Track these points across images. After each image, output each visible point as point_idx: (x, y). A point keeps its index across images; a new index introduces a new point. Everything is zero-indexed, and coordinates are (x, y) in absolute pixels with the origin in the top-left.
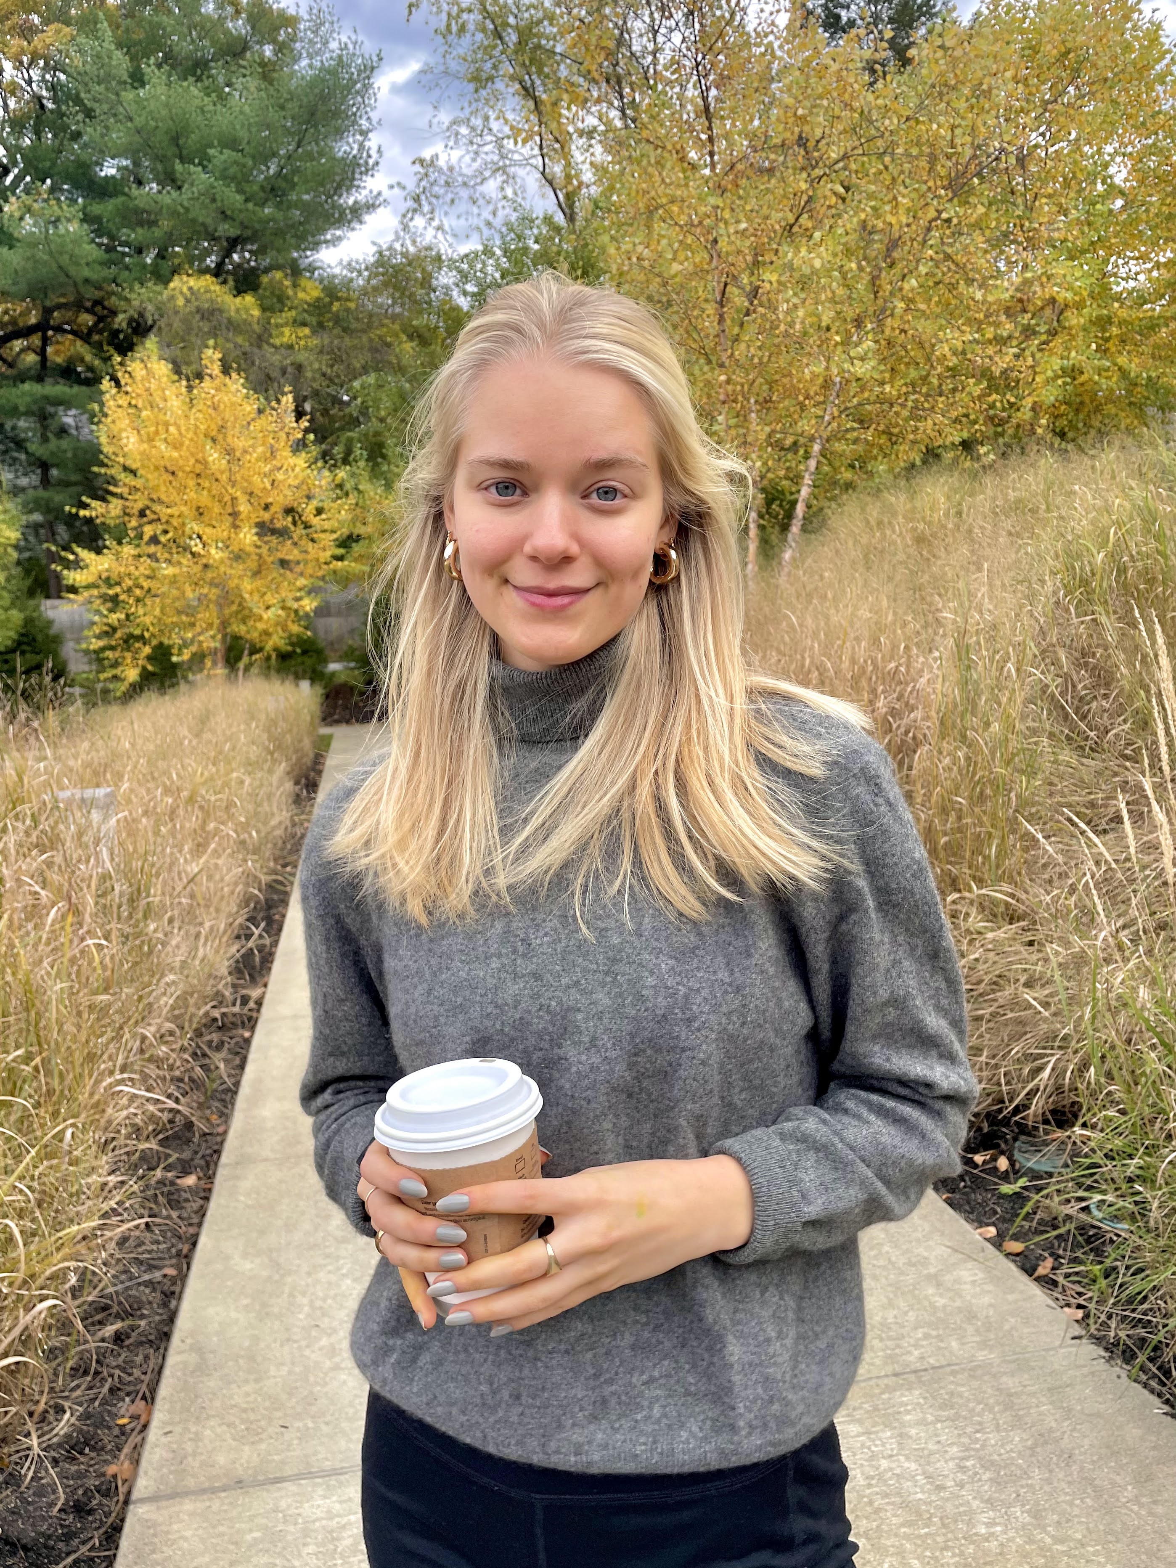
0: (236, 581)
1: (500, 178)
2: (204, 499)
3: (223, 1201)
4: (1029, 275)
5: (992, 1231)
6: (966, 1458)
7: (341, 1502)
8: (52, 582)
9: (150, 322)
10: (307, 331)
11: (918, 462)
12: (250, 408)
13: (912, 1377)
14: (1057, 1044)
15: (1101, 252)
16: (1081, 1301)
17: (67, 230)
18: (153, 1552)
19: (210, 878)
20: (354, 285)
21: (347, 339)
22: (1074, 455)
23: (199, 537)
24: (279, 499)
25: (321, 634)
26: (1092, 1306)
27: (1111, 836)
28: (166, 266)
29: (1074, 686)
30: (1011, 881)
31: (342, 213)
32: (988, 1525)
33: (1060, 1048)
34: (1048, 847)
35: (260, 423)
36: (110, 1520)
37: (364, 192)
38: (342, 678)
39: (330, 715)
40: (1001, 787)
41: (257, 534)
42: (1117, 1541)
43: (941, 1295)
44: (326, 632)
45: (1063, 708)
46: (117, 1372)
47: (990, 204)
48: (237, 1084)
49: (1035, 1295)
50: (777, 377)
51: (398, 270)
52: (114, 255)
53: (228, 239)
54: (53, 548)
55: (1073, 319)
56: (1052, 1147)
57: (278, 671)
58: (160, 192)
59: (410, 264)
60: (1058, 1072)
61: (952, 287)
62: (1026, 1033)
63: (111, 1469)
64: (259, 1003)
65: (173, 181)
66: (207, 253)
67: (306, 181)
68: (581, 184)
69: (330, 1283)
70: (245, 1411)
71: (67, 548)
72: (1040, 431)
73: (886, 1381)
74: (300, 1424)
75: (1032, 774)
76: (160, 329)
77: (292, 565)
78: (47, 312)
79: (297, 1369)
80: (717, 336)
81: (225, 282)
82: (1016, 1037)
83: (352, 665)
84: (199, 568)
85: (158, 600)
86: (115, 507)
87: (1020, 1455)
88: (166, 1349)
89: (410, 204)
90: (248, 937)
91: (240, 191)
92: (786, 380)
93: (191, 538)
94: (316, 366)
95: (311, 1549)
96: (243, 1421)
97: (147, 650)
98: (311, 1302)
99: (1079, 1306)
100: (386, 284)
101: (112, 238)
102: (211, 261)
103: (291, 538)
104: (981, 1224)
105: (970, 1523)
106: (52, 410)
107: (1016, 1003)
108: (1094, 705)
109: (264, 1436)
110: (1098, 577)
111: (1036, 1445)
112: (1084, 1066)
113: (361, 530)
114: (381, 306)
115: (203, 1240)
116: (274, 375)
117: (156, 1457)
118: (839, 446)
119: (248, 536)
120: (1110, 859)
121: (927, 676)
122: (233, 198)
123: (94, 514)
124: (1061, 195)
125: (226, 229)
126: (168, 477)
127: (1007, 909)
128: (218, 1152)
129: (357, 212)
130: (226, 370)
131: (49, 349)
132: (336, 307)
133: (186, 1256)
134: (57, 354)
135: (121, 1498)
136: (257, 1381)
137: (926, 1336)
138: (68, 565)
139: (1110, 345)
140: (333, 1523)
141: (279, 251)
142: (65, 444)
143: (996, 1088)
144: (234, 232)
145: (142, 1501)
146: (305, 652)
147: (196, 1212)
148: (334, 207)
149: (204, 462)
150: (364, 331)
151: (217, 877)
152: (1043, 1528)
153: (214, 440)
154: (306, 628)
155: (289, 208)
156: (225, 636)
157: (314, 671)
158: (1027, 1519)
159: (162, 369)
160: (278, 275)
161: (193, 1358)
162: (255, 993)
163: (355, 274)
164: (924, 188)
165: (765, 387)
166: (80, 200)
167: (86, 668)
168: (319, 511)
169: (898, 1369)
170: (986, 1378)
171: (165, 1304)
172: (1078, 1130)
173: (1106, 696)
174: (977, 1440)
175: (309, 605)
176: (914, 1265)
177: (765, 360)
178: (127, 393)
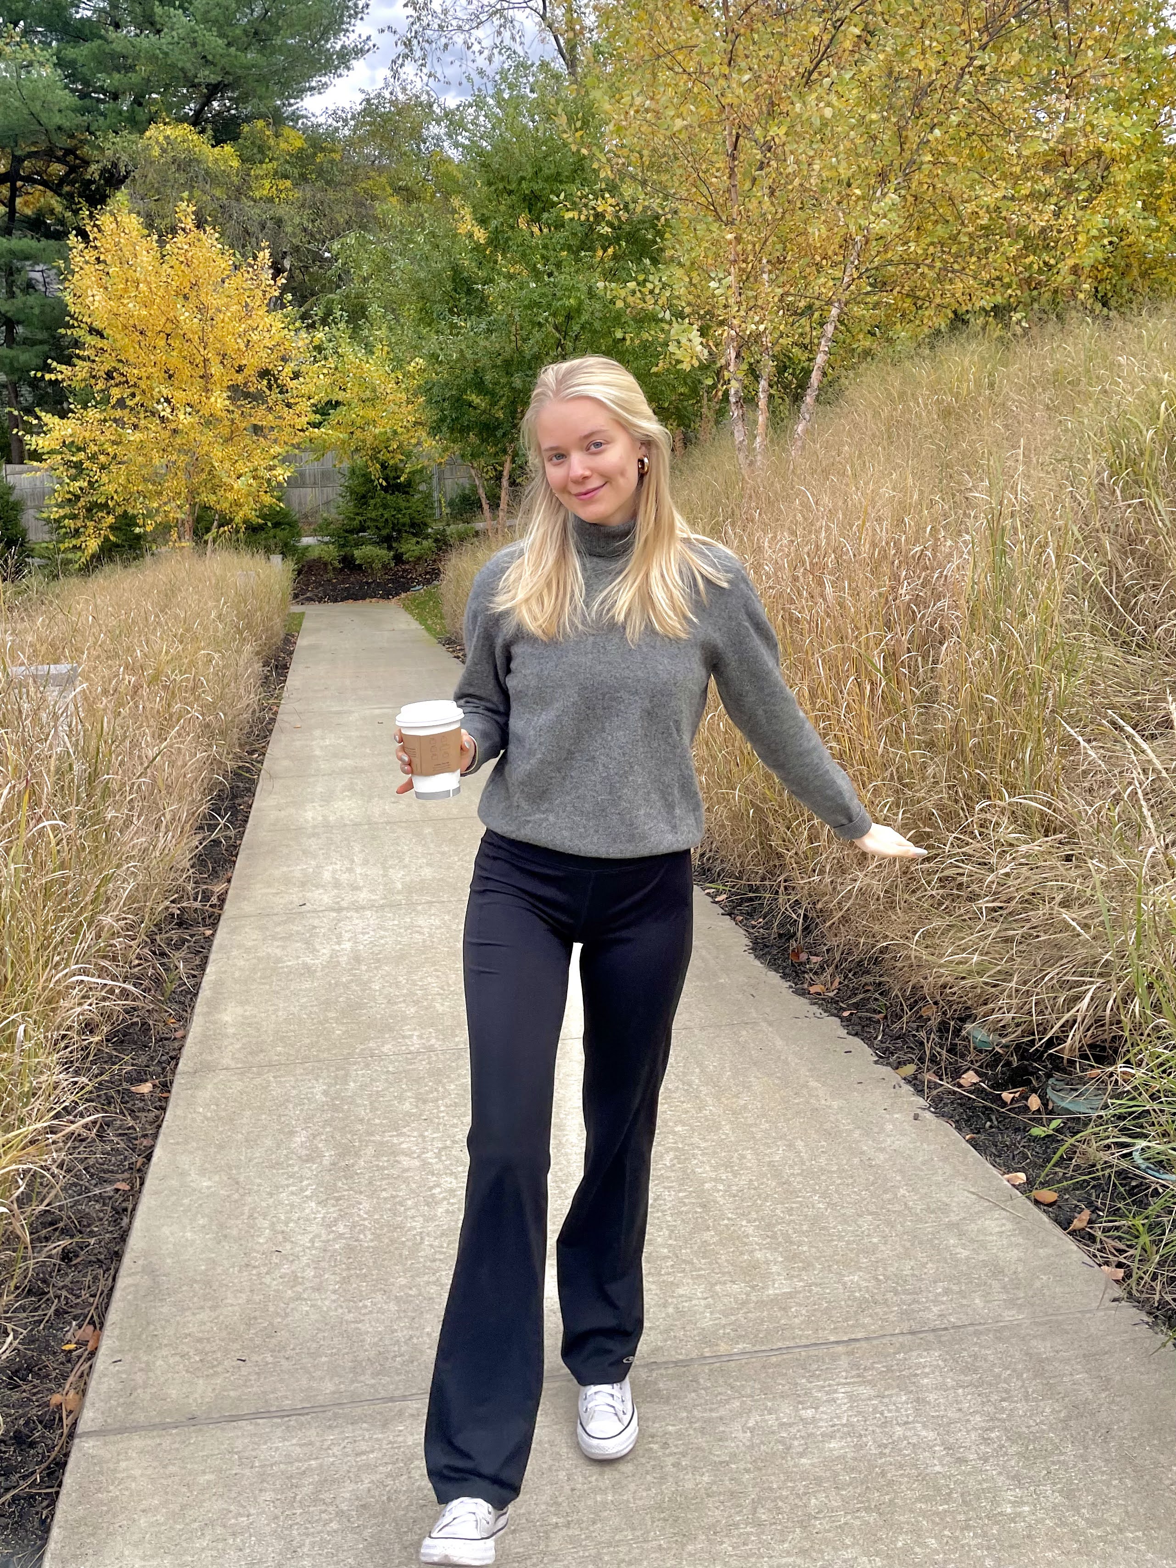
0: (206, 448)
1: (497, 21)
2: (174, 360)
3: (179, 1112)
4: (1070, 125)
5: (1022, 1176)
6: (991, 1429)
7: (301, 1446)
8: (14, 446)
9: (123, 173)
10: (288, 183)
11: (943, 328)
12: (224, 263)
13: (931, 1337)
14: (1098, 970)
15: (1152, 102)
16: (1121, 1259)
17: (40, 75)
18: (99, 1490)
19: (172, 764)
20: (340, 134)
21: (330, 192)
22: (1118, 323)
23: (167, 400)
24: (253, 361)
25: (296, 506)
26: (1135, 1266)
27: (1160, 741)
28: (142, 114)
29: (1119, 575)
30: (1048, 789)
31: (329, 59)
32: (1014, 1504)
33: (1100, 975)
34: (1090, 752)
35: (237, 280)
36: (53, 1455)
37: (353, 36)
38: (314, 554)
39: (303, 592)
40: (1038, 685)
41: (229, 398)
42: (1160, 1528)
43: (964, 1246)
44: (300, 504)
45: (1107, 599)
46: (64, 1293)
47: (1030, 50)
48: (197, 986)
49: (1072, 1251)
50: (792, 236)
51: (386, 118)
52: (87, 102)
53: (208, 86)
54: (16, 413)
55: (1121, 175)
56: (1091, 1087)
57: (248, 543)
58: (137, 35)
59: (399, 114)
60: (1098, 1002)
61: (985, 138)
62: (1062, 958)
63: (56, 1399)
64: (222, 900)
65: (152, 24)
66: (186, 100)
67: (291, 26)
68: (583, 28)
69: (292, 1206)
70: (200, 1340)
71: (29, 411)
72: (1081, 296)
73: (901, 1339)
74: (259, 1359)
75: (1072, 673)
76: (134, 180)
77: (266, 431)
78: (17, 161)
79: (257, 1298)
80: (729, 191)
81: (203, 131)
82: (1049, 962)
83: (327, 539)
84: (168, 433)
85: (123, 467)
86: (81, 370)
87: (1052, 1428)
88: (117, 1271)
89: (401, 48)
90: (212, 828)
91: (221, 35)
92: (800, 239)
93: (158, 402)
94: (297, 220)
95: (268, 1496)
96: (198, 1352)
97: (111, 519)
98: (273, 1224)
99: (1120, 1265)
100: (373, 134)
101: (86, 83)
102: (190, 109)
103: (265, 402)
104: (1009, 1170)
105: (994, 1501)
106: (17, 264)
107: (1051, 924)
108: (1142, 596)
109: (219, 1369)
110: (1147, 457)
111: (1069, 1417)
112: (1127, 997)
113: (340, 396)
114: (367, 156)
115: (158, 1153)
116: (251, 230)
117: (104, 1388)
118: (857, 311)
119: (219, 401)
120: (1160, 767)
121: (956, 561)
122: (214, 42)
123: (60, 377)
124: (1109, 39)
125: (208, 76)
126: (137, 336)
127: (1042, 819)
128: (176, 1059)
129: (345, 57)
130: (200, 225)
131: (18, 200)
132: (320, 158)
133: (139, 1170)
134: (25, 206)
135: (66, 1430)
136: (213, 1308)
137: (947, 1291)
138: (30, 430)
139: (1161, 202)
140: (293, 1469)
141: (261, 98)
142: (31, 300)
143: (1028, 1018)
144: (214, 79)
145: (88, 1434)
146: (276, 525)
147: (151, 1123)
148: (320, 52)
149: (174, 321)
150: (348, 184)
151: (179, 763)
152: (1077, 1510)
153: (186, 297)
154: (279, 499)
155: (272, 53)
156: (193, 506)
157: (286, 545)
158: (1059, 1499)
159: (133, 223)
160: (260, 124)
161: (146, 1281)
162: (218, 888)
163: (340, 124)
164: (957, 29)
165: (779, 246)
166: (54, 43)
167: (47, 537)
168: (296, 375)
169: (915, 1326)
170: (1014, 1341)
171: (116, 1222)
172: (1119, 1068)
173: (1155, 587)
174: (1003, 1410)
175: (282, 474)
176: (933, 1212)
177: (779, 216)
178: (96, 247)
